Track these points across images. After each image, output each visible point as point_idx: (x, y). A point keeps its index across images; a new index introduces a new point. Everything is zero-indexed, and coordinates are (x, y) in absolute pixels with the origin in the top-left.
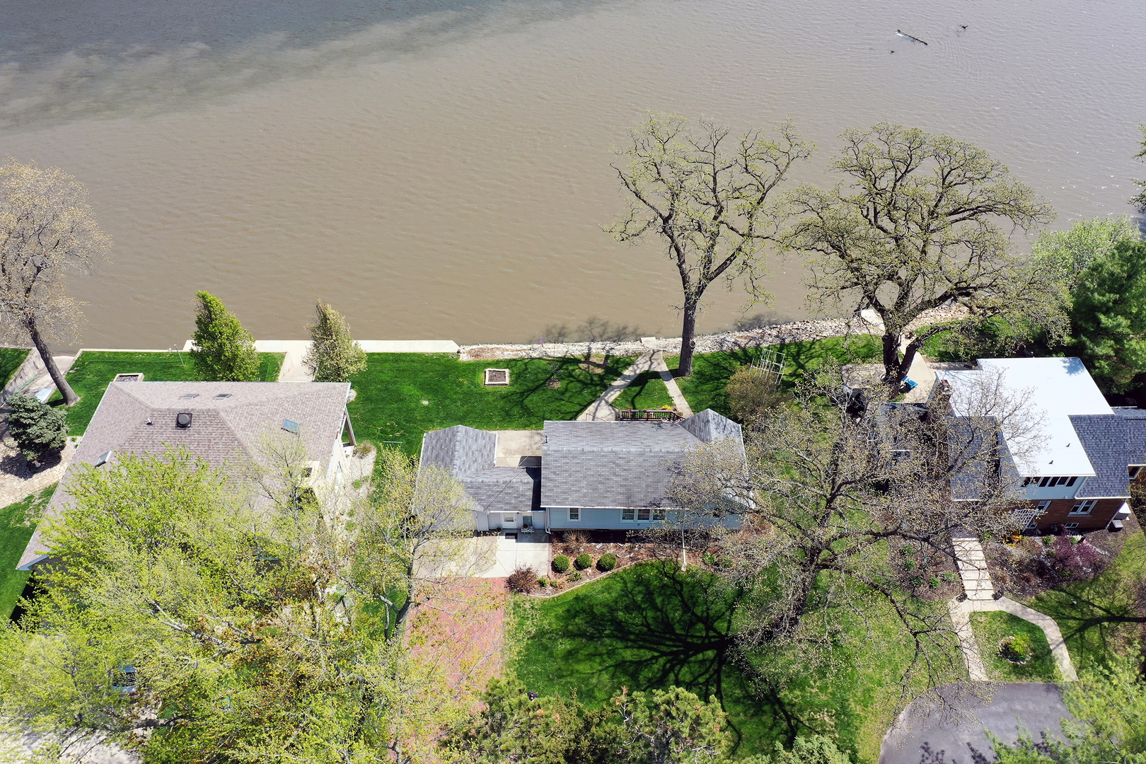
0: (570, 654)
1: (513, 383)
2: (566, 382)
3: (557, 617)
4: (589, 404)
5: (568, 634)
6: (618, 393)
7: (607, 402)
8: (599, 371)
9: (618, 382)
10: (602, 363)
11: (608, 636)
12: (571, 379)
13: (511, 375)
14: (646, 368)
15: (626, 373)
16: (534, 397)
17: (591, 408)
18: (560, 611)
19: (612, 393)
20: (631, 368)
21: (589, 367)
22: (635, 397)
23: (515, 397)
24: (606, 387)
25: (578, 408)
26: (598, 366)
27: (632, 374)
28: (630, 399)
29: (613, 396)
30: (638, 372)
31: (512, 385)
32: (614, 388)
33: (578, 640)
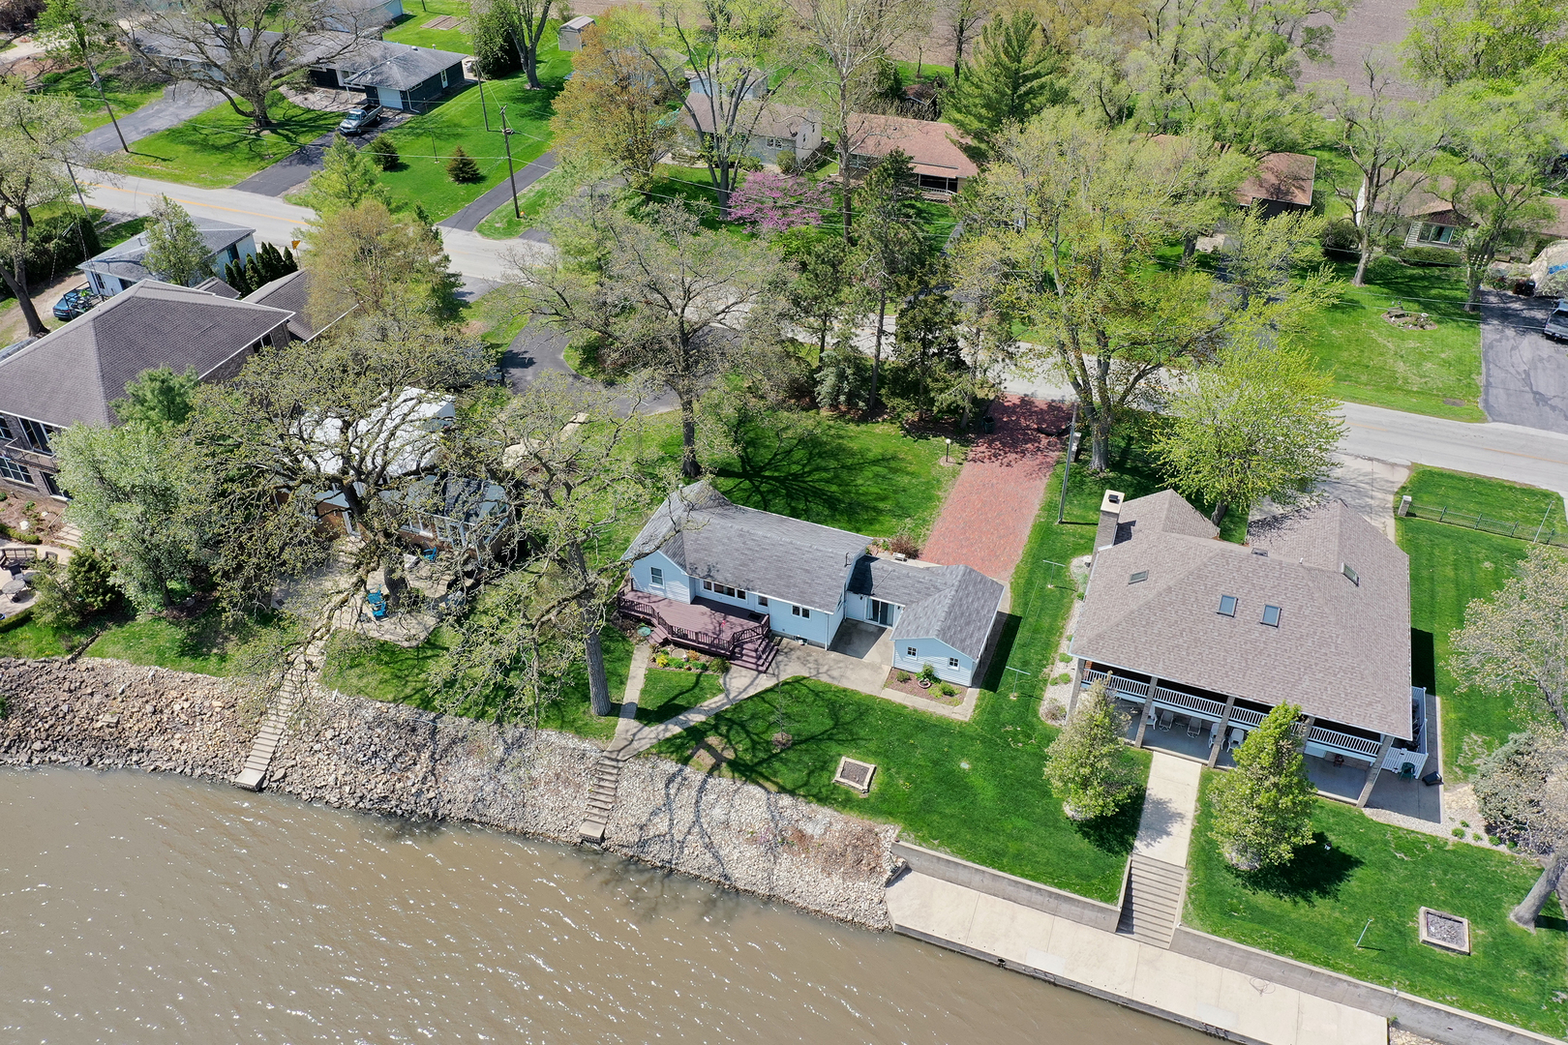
0: (883, 499)
1: (835, 759)
2: (764, 736)
3: (882, 524)
4: (750, 698)
5: (879, 512)
6: (706, 703)
7: (727, 696)
8: (713, 740)
9: (695, 718)
10: (702, 751)
11: (844, 502)
12: (755, 737)
13: (834, 773)
14: (647, 729)
15: (677, 730)
16: (816, 729)
17: (752, 692)
18: (877, 527)
19: (713, 706)
20: (668, 735)
21: (723, 750)
22: (687, 691)
23: (841, 737)
24: (719, 716)
25: (769, 696)
26: (710, 749)
27: (670, 726)
28: (697, 690)
29: (714, 702)
30: (662, 727)
31: (840, 755)
32: (705, 712)
33: (872, 505)
